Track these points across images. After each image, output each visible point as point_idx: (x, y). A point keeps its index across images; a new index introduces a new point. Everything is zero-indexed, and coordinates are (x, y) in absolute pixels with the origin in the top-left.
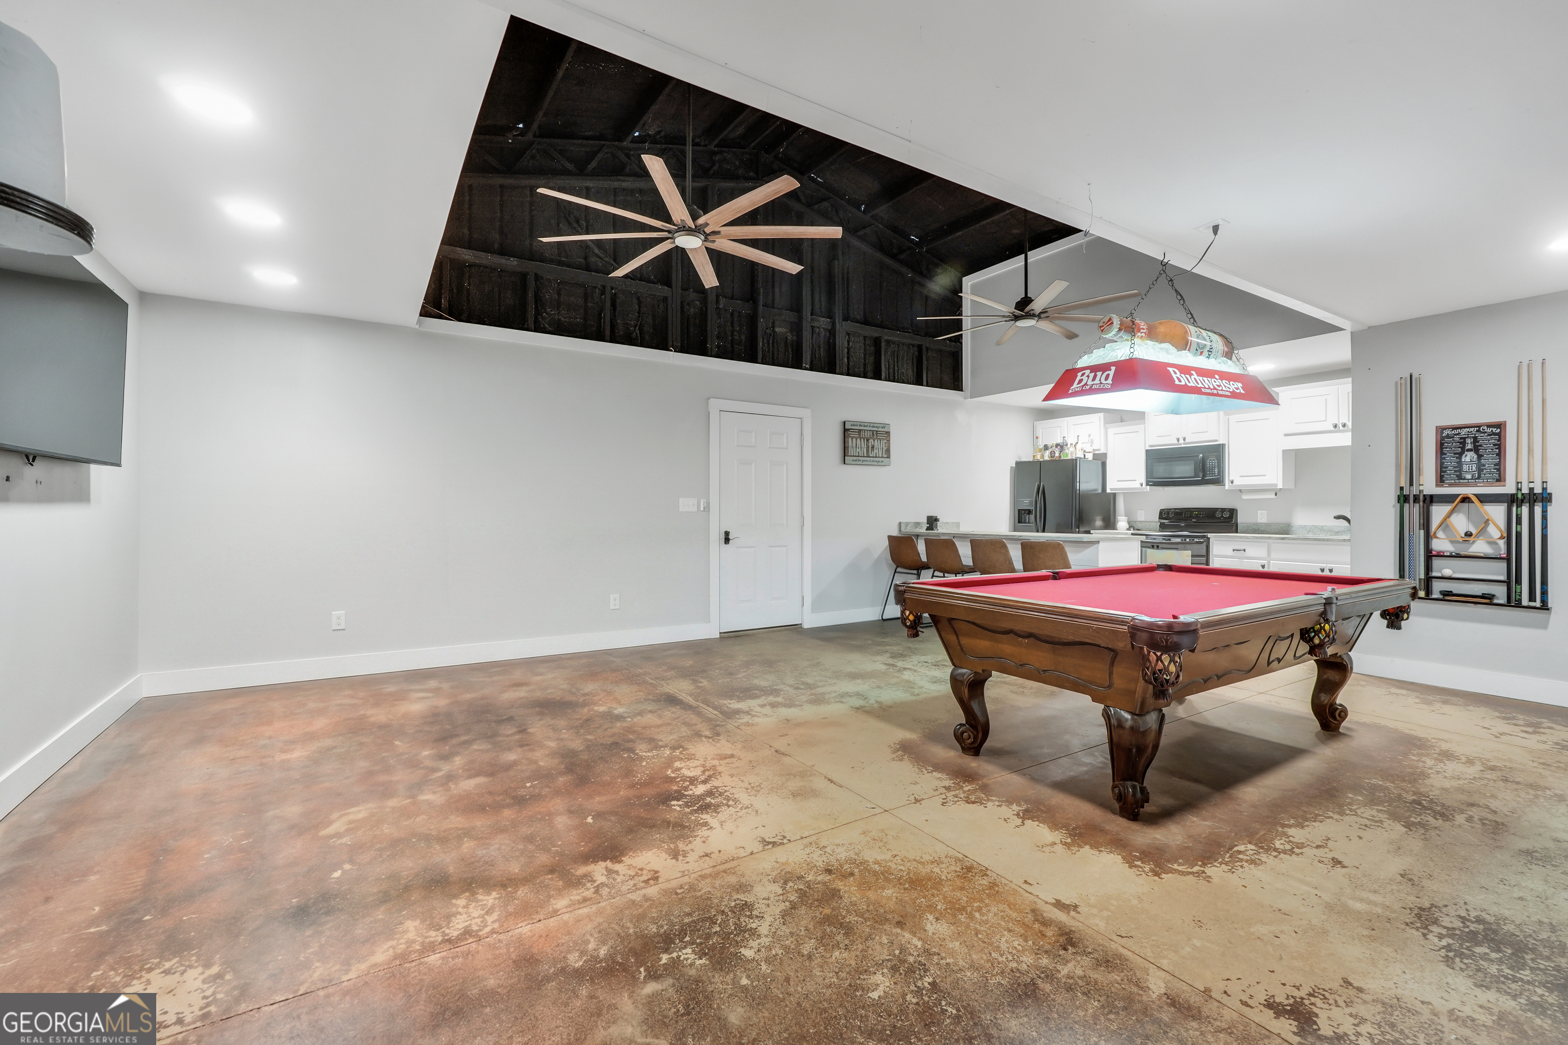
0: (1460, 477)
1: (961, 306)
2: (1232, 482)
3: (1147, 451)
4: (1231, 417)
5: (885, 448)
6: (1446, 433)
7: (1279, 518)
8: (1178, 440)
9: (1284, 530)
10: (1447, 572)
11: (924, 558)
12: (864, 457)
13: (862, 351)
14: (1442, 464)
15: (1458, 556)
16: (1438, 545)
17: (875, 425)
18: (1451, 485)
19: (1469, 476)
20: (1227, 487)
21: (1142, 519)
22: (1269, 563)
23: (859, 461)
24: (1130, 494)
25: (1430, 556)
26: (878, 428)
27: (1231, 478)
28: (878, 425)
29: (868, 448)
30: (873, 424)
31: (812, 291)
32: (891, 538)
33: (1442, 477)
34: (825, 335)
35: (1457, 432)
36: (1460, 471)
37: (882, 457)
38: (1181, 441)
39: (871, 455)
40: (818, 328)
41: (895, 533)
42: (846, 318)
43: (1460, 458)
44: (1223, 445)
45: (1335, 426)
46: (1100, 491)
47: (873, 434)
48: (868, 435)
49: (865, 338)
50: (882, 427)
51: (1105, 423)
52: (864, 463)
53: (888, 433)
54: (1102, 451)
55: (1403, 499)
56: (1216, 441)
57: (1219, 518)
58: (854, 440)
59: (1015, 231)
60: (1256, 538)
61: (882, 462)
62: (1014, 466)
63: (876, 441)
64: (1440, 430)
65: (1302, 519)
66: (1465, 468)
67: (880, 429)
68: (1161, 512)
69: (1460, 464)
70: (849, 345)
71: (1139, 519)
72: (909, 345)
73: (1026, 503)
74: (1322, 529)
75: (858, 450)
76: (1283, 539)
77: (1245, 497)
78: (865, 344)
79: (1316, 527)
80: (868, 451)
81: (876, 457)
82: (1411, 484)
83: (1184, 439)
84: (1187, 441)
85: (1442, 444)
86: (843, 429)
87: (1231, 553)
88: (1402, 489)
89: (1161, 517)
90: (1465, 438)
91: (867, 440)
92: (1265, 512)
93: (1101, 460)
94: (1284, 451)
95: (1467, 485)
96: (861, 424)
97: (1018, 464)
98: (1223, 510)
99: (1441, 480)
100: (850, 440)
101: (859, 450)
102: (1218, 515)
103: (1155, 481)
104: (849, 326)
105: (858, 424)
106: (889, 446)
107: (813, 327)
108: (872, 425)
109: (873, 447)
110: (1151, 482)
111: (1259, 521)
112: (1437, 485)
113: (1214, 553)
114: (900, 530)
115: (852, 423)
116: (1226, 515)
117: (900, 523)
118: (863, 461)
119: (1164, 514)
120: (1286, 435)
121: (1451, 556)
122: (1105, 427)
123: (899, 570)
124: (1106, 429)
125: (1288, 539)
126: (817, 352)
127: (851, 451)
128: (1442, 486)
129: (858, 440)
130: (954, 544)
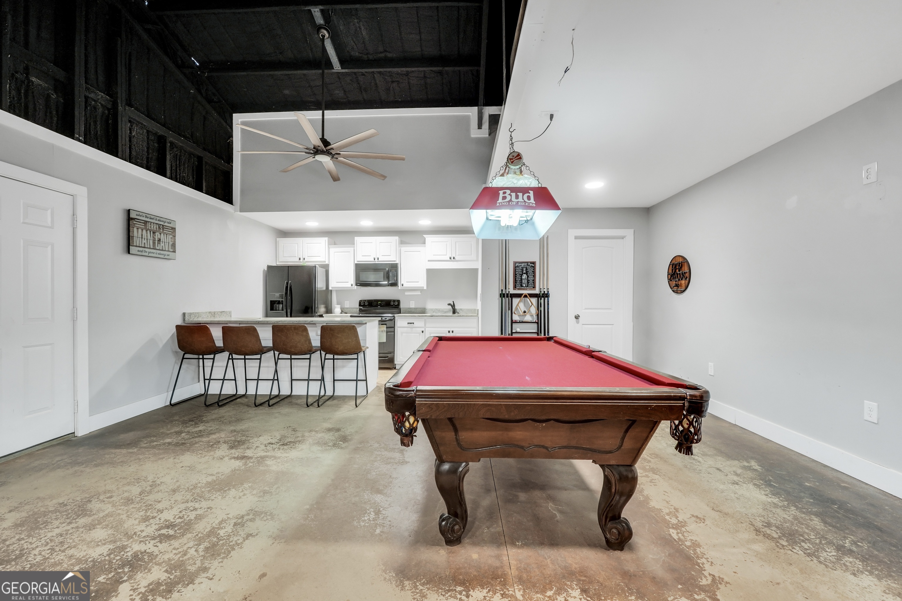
0: (522, 286)
1: (232, 137)
2: (403, 285)
3: (356, 264)
4: (402, 248)
5: (171, 243)
6: (517, 264)
7: (420, 306)
8: (374, 259)
9: (423, 311)
10: (518, 330)
11: (219, 343)
12: (150, 248)
13: (145, 144)
14: (515, 279)
15: (523, 322)
16: (516, 318)
17: (162, 219)
18: (519, 289)
19: (524, 285)
20: (399, 288)
21: (348, 307)
22: (425, 329)
23: (145, 252)
24: (341, 291)
25: (512, 322)
26: (165, 222)
27: (402, 283)
28: (164, 220)
29: (154, 240)
30: (160, 218)
31: (86, 56)
32: (178, 327)
33: (515, 285)
34: (103, 113)
35: (520, 264)
36: (521, 283)
37: (169, 251)
38: (376, 260)
39: (157, 248)
40: (94, 101)
41: (180, 322)
42: (130, 105)
43: (521, 277)
44: (397, 264)
45: (450, 258)
46: (324, 289)
47: (159, 228)
48: (154, 227)
49: (148, 132)
50: (168, 223)
51: (329, 245)
52: (150, 255)
53: (174, 229)
54: (327, 263)
55: (502, 295)
56: (395, 261)
57: (392, 306)
58: (140, 230)
59: (287, 92)
60: (419, 316)
61: (168, 255)
62: (266, 269)
63: (162, 235)
64: (515, 263)
65: (431, 305)
66: (523, 281)
67: (166, 224)
68: (360, 302)
69: (521, 279)
70: (131, 133)
71: (346, 307)
72: (191, 154)
73: (276, 297)
74: (439, 310)
75: (143, 241)
76: (423, 316)
77: (407, 293)
78: (148, 138)
79: (437, 309)
80: (154, 243)
81: (162, 250)
82: (506, 288)
83: (378, 259)
84: (379, 260)
85: (515, 270)
86: (126, 217)
87: (407, 325)
88: (502, 290)
89: (360, 305)
90: (523, 268)
91: (154, 233)
92: (414, 302)
93: (326, 268)
94: (427, 269)
95: (524, 289)
96: (147, 215)
97: (269, 267)
98: (394, 301)
99: (515, 287)
100: (135, 229)
101: (146, 241)
102: (392, 303)
103: (361, 283)
104: (131, 112)
105: (144, 215)
106: (175, 242)
107: (86, 98)
108: (158, 218)
109: (159, 240)
110: (358, 283)
111: (411, 307)
112: (514, 289)
113: (398, 326)
114: (184, 320)
115: (138, 213)
116: (396, 303)
117: (184, 314)
118: (149, 253)
119: (362, 304)
120: (429, 261)
121: (520, 322)
122: (328, 247)
123: (187, 356)
124: (329, 248)
125: (426, 316)
126: (92, 127)
127: (136, 241)
128: (515, 290)
129: (144, 231)
130: (255, 330)
